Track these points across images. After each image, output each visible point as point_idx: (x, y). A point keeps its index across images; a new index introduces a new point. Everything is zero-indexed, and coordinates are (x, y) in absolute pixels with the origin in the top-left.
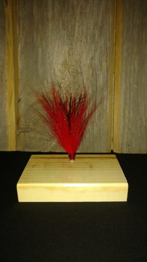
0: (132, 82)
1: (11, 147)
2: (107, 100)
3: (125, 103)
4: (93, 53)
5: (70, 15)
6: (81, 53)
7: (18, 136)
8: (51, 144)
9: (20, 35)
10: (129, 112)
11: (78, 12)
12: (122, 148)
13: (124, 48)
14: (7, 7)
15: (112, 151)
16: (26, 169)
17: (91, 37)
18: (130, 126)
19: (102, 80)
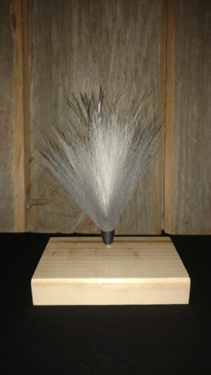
0: (190, 134)
1: (19, 227)
2: (155, 159)
3: (181, 164)
4: (135, 94)
5: (104, 43)
8: (76, 221)
9: (34, 68)
10: (186, 177)
11: (114, 38)
12: (177, 228)
13: (179, 87)
14: (15, 32)
15: (163, 231)
17: (132, 72)
18: (188, 196)
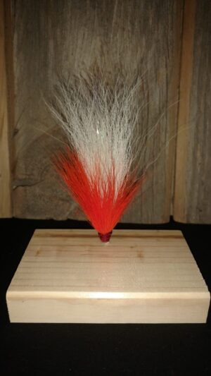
0: (209, 102)
2: (166, 132)
3: (197, 139)
4: (143, 49)
6: (124, 51)
7: (13, 192)
8: (70, 206)
9: (17, 15)
10: (203, 155)
12: (188, 215)
13: (199, 43)
15: (171, 218)
16: (24, 258)
17: (140, 22)
18: (203, 178)
19: (157, 99)
